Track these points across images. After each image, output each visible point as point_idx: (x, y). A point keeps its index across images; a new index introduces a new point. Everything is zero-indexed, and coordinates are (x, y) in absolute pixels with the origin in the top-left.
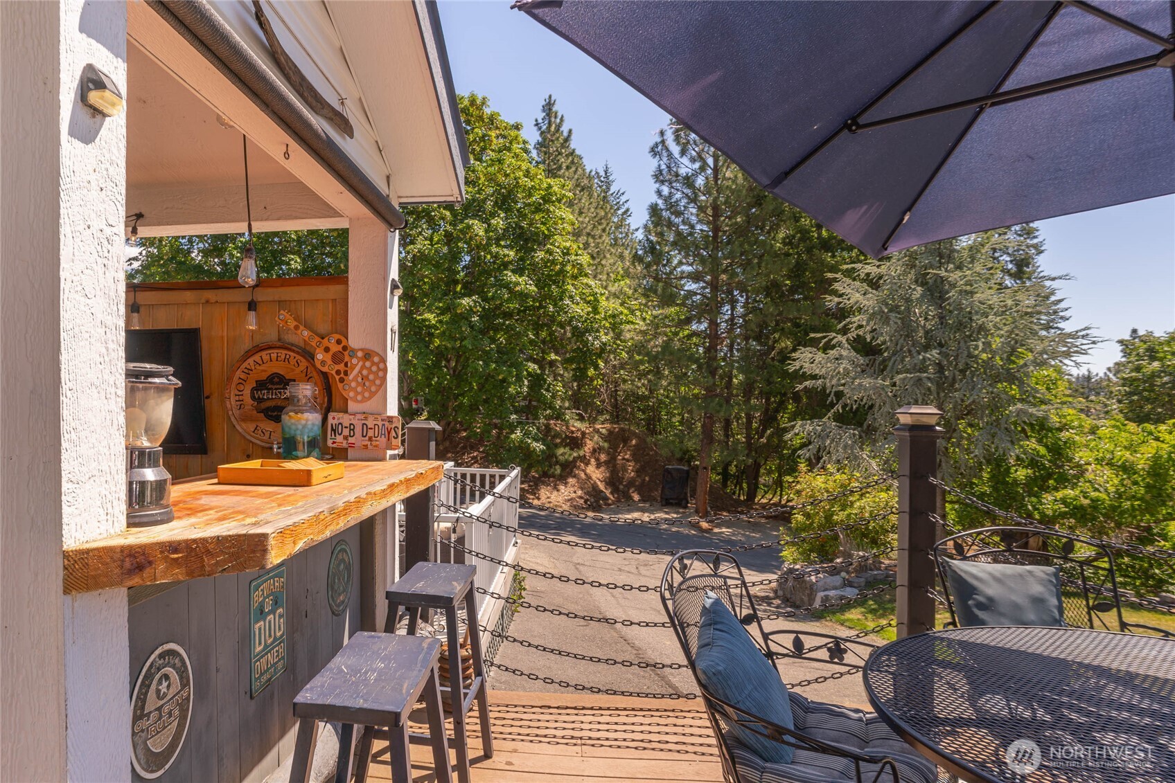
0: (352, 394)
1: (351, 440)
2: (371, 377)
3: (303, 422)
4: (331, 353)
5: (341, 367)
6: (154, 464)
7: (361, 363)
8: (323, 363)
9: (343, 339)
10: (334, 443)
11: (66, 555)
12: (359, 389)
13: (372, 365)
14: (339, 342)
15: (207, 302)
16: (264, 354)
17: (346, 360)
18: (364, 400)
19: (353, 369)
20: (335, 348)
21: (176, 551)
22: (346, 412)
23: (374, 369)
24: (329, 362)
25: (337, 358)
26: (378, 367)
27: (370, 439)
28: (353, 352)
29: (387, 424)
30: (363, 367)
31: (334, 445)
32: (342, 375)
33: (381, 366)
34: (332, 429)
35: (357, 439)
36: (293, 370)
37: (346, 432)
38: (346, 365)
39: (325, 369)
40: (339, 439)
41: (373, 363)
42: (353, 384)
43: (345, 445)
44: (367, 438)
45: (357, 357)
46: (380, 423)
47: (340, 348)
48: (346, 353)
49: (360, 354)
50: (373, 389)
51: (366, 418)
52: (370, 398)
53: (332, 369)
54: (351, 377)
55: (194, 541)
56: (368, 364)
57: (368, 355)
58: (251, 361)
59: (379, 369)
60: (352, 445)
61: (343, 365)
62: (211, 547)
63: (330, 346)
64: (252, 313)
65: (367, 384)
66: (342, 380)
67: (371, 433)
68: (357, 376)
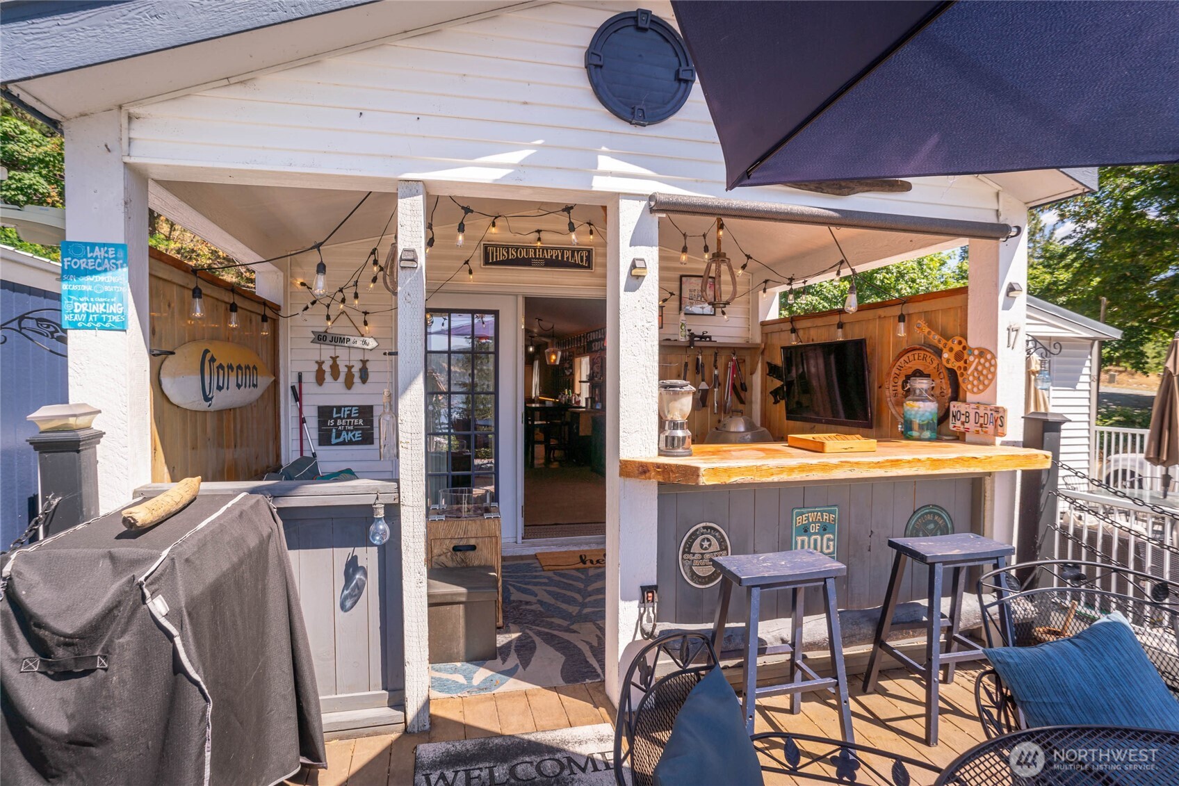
0: (969, 387)
1: (967, 425)
2: (985, 372)
3: (916, 409)
4: (954, 352)
5: (961, 363)
6: (682, 428)
7: (977, 360)
8: (948, 361)
9: (964, 341)
10: (955, 427)
11: (620, 461)
12: (975, 382)
13: (985, 362)
14: (960, 343)
15: (880, 317)
16: (909, 354)
17: (965, 358)
18: (980, 391)
19: (971, 365)
20: (957, 348)
21: (659, 468)
22: (964, 401)
23: (987, 365)
24: (953, 360)
25: (959, 357)
26: (990, 363)
27: (981, 426)
28: (972, 350)
29: (995, 414)
30: (979, 363)
31: (954, 429)
32: (962, 371)
33: (993, 362)
34: (954, 416)
35: (971, 425)
36: (929, 367)
37: (963, 419)
38: (965, 362)
39: (949, 366)
40: (958, 424)
41: (986, 360)
42: (971, 378)
43: (962, 429)
44: (979, 425)
45: (974, 355)
46: (989, 413)
47: (960, 348)
48: (965, 352)
49: (976, 352)
50: (986, 382)
51: (978, 408)
52: (983, 391)
53: (955, 365)
54: (969, 372)
55: (667, 465)
56: (982, 361)
57: (982, 352)
58: (902, 360)
59: (991, 365)
60: (967, 430)
61: (962, 362)
62: (673, 469)
63: (953, 346)
64: (902, 324)
65: (981, 378)
66: (962, 375)
67: (981, 421)
68: (973, 372)
